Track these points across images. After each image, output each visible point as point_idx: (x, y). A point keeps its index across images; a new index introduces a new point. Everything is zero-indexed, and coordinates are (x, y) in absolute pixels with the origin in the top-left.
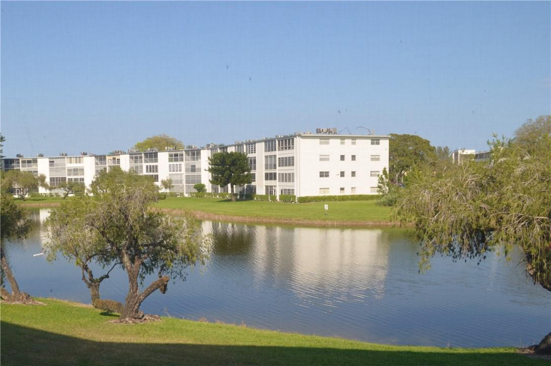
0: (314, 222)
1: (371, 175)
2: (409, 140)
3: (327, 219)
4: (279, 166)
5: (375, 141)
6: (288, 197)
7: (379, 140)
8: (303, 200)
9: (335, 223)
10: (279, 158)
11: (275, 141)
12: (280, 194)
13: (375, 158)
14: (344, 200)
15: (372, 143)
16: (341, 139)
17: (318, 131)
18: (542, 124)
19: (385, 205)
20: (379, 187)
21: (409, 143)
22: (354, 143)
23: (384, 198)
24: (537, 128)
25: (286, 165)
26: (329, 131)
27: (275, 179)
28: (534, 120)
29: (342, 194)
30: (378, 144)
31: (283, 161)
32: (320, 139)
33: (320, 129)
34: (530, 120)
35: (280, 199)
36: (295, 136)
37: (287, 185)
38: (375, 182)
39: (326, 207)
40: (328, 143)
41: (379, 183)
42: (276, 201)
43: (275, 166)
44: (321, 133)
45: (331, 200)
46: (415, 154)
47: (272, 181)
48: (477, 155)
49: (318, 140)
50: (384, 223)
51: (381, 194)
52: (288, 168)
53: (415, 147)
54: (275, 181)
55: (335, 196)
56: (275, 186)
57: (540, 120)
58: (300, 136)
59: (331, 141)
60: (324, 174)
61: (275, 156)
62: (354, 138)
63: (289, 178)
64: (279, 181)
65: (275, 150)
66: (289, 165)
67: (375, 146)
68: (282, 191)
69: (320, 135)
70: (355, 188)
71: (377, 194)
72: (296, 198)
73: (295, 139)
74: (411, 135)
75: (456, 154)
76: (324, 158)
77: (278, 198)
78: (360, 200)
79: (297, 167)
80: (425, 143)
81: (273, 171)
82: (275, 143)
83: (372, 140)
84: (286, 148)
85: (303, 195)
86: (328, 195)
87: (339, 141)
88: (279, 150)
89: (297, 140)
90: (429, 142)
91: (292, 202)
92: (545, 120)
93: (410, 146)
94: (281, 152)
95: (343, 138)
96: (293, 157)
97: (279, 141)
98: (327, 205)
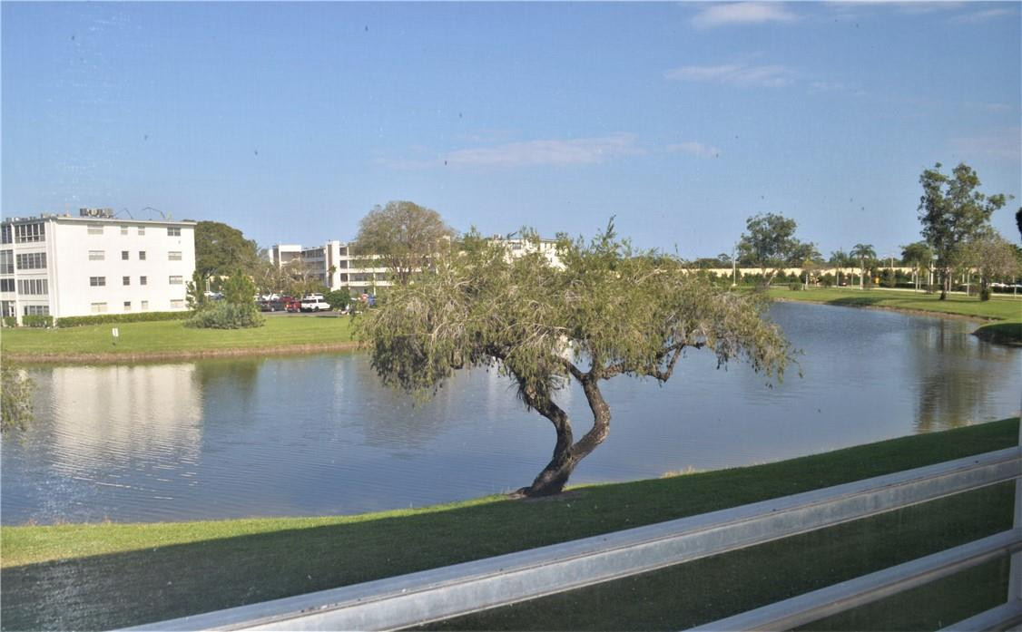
0: (98, 357)
1: (170, 282)
2: (212, 230)
3: (119, 351)
4: (19, 268)
5: (174, 230)
6: (38, 318)
7: (179, 229)
8: (65, 323)
9: (134, 357)
10: (19, 256)
11: (10, 227)
12: (23, 314)
13: (175, 256)
14: (131, 321)
15: (170, 234)
16: (122, 226)
17: (83, 213)
18: (394, 212)
19: (199, 327)
20: (188, 299)
21: (212, 235)
22: (142, 233)
23: (197, 315)
24: (388, 217)
25: (31, 267)
26: (100, 213)
27: (12, 289)
28: (384, 207)
29: (128, 312)
30: (178, 234)
31: (25, 259)
32: (89, 225)
33: (86, 210)
34: (378, 206)
35: (24, 322)
36: (47, 220)
37: (34, 300)
38: (181, 292)
39: (115, 332)
40: (101, 232)
41: (188, 293)
42: (17, 325)
43: (11, 268)
44: (87, 215)
45: (111, 322)
46: (224, 250)
47: (5, 293)
48: (303, 253)
49: (86, 227)
50: (209, 353)
51: (192, 309)
52: (35, 271)
53: (222, 240)
54: (12, 293)
55: (118, 315)
56: (12, 302)
57: (390, 207)
58: (55, 219)
59: (106, 228)
60: (97, 281)
61: (10, 252)
62: (142, 225)
63: (38, 287)
64: (20, 292)
65: (11, 242)
66: (38, 267)
67: (174, 238)
68: (26, 309)
69: (85, 219)
70: (146, 302)
71: (186, 309)
72: (54, 321)
73: (46, 224)
74: (215, 222)
75: (276, 251)
76: (96, 256)
77: (20, 321)
78: (156, 320)
79: (51, 269)
80: (236, 234)
81: (8, 277)
82: (10, 230)
83: (169, 229)
84: (30, 239)
85: (66, 314)
86: (106, 313)
87: (119, 229)
88: (17, 242)
89: (50, 227)
90: (241, 233)
91: (46, 326)
92: (397, 206)
93: (215, 238)
94: (22, 245)
95: (124, 225)
96: (44, 254)
97: (17, 228)
98: (117, 330)
